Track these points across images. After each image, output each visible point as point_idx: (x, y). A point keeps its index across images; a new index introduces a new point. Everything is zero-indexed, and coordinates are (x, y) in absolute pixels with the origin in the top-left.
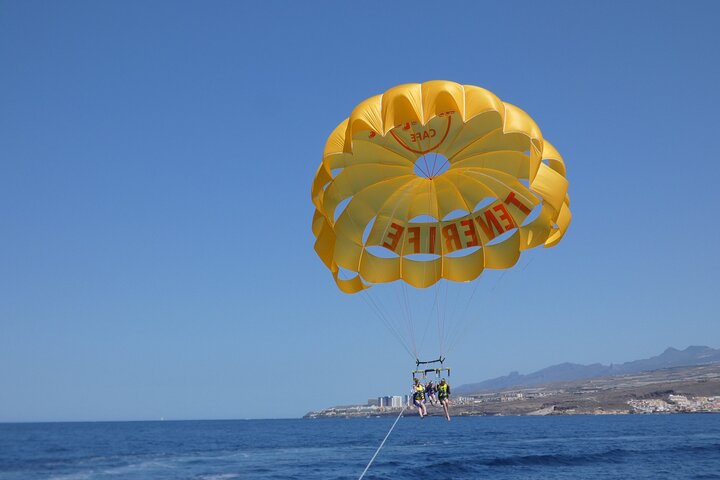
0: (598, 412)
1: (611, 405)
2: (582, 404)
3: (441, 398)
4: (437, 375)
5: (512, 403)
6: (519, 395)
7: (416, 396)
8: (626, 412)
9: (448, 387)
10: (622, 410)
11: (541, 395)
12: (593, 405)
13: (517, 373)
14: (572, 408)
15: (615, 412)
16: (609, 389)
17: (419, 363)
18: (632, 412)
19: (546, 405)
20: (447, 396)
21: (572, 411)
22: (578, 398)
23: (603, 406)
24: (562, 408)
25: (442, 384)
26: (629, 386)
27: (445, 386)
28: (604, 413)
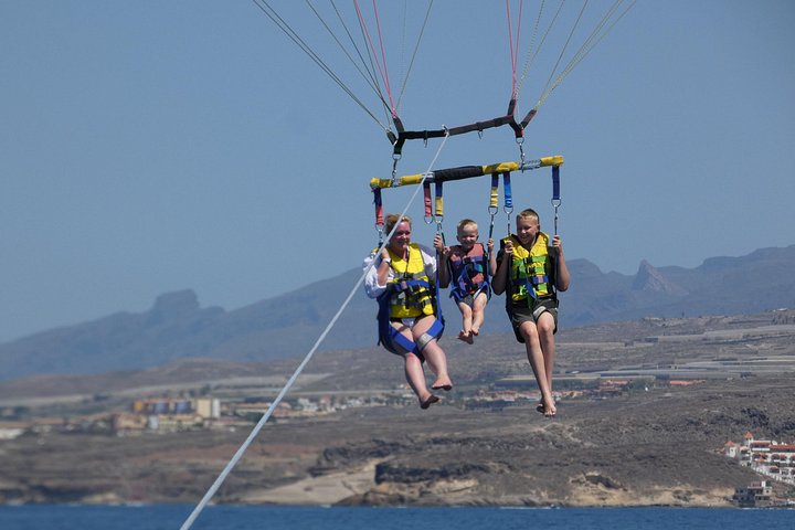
0: (586, 496)
1: (651, 463)
2: (511, 452)
3: (519, 310)
4: (498, 196)
5: (168, 443)
6: (204, 407)
7: (393, 301)
8: (719, 497)
9: (553, 258)
10: (703, 486)
11: (309, 409)
12: (561, 462)
13: (189, 297)
14: (462, 473)
15: (666, 497)
16: (636, 386)
17: (405, 136)
18: (748, 497)
19: (339, 456)
20: (551, 301)
21: (460, 490)
22: (487, 427)
23: (612, 467)
24: (417, 474)
25: (525, 240)
26: (732, 371)
27: (539, 250)
28: (616, 498)
